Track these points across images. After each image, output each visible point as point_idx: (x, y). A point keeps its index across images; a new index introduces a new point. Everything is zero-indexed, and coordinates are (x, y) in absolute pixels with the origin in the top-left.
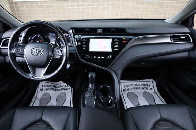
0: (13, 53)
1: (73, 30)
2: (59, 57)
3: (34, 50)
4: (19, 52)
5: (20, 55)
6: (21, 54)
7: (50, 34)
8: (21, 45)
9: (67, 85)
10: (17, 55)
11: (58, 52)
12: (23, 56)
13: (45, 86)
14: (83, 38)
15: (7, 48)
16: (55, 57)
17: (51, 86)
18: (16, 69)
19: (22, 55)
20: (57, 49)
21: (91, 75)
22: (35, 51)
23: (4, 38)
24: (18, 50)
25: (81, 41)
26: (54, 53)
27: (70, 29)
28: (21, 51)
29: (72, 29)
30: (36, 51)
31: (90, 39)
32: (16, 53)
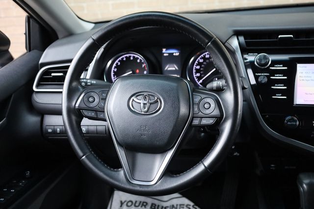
0: (77, 105)
1: (242, 39)
2: (211, 121)
3: (135, 99)
4: (92, 105)
5: (93, 114)
6: (96, 111)
7: (164, 50)
8: (92, 84)
9: (192, 204)
10: (85, 113)
11: (207, 106)
12: (101, 116)
13: (130, 204)
14: (274, 63)
15: (61, 92)
16: (196, 122)
17: (147, 203)
18: (81, 154)
19: (98, 114)
20: (203, 96)
21: (307, 184)
22: (140, 103)
23: (44, 65)
24: (91, 99)
25: (268, 70)
26: (196, 109)
27: (232, 33)
28: (97, 100)
29: (237, 33)
30: (142, 102)
31: (299, 66)
32: (83, 106)
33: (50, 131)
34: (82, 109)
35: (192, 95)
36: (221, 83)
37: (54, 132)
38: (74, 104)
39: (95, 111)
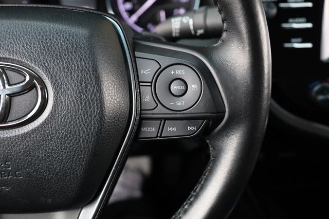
16: (150, 131)
26: (147, 98)
35: (134, 58)
36: (191, 22)
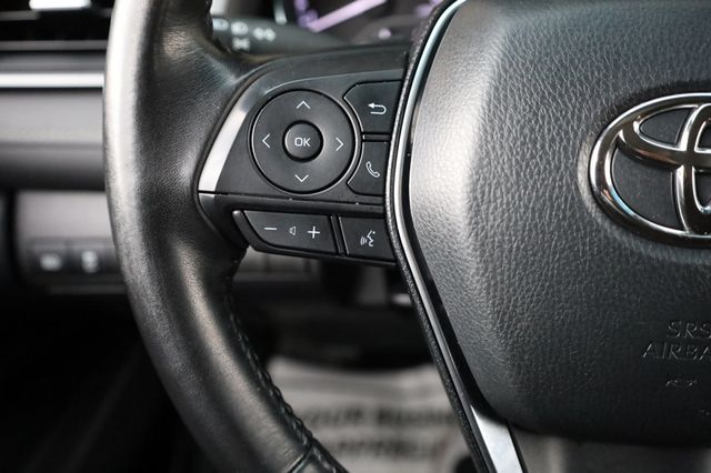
0: (209, 180)
4: (304, 178)
6: (331, 214)
24: (297, 141)
28: (335, 143)
32: (251, 185)
33: (51, 262)
34: (243, 207)
37: (72, 266)
38: (186, 171)
39: (327, 212)
